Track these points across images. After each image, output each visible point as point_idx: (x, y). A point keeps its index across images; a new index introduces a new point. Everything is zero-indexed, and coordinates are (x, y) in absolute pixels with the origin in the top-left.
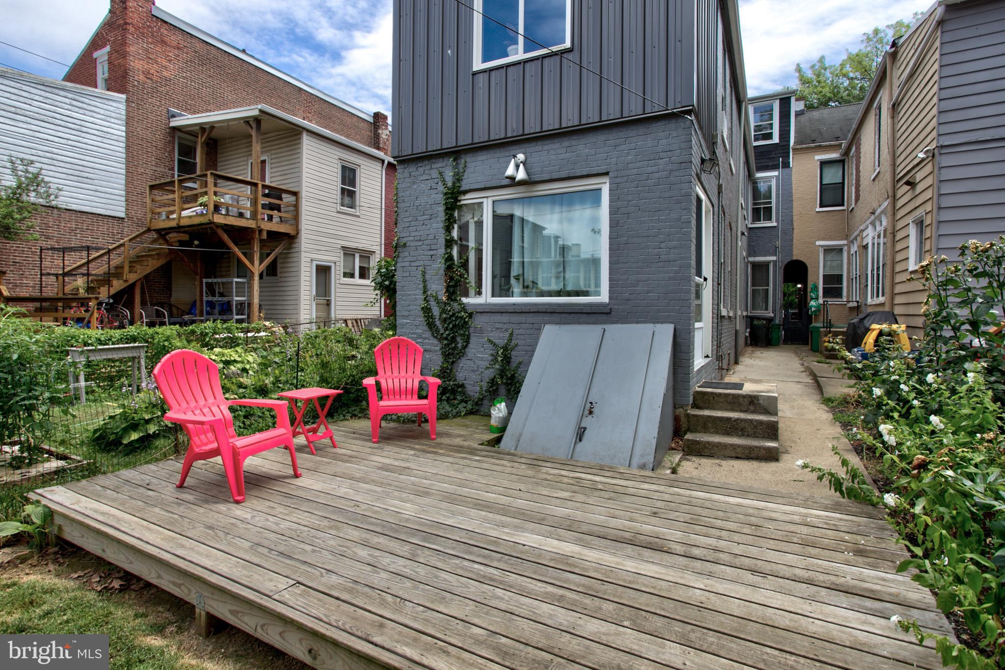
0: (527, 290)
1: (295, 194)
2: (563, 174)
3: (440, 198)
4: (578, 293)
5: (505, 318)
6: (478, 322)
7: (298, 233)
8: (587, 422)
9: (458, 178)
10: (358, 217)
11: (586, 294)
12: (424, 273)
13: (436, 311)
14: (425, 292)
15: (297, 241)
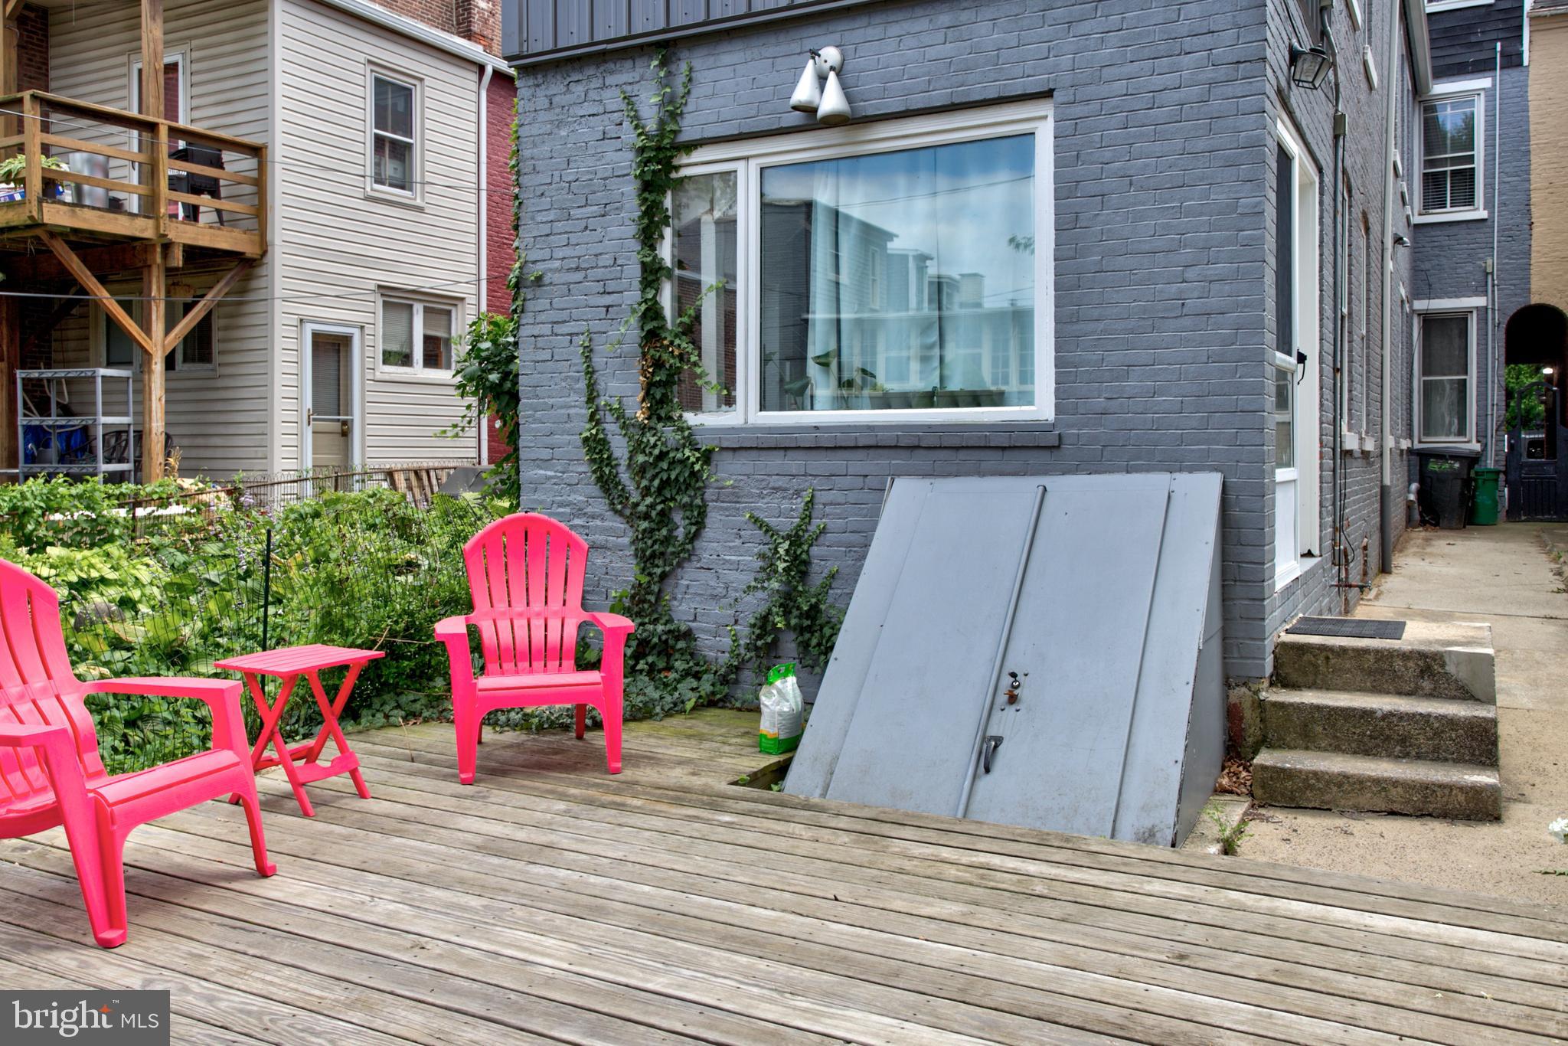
0: (847, 391)
1: (256, 151)
2: (938, 98)
3: (627, 161)
4: (976, 399)
5: (794, 463)
6: (726, 473)
7: (264, 253)
8: (1004, 723)
9: (672, 112)
10: (420, 209)
11: (996, 399)
12: (588, 352)
13: (620, 447)
14: (591, 399)
15: (263, 271)
